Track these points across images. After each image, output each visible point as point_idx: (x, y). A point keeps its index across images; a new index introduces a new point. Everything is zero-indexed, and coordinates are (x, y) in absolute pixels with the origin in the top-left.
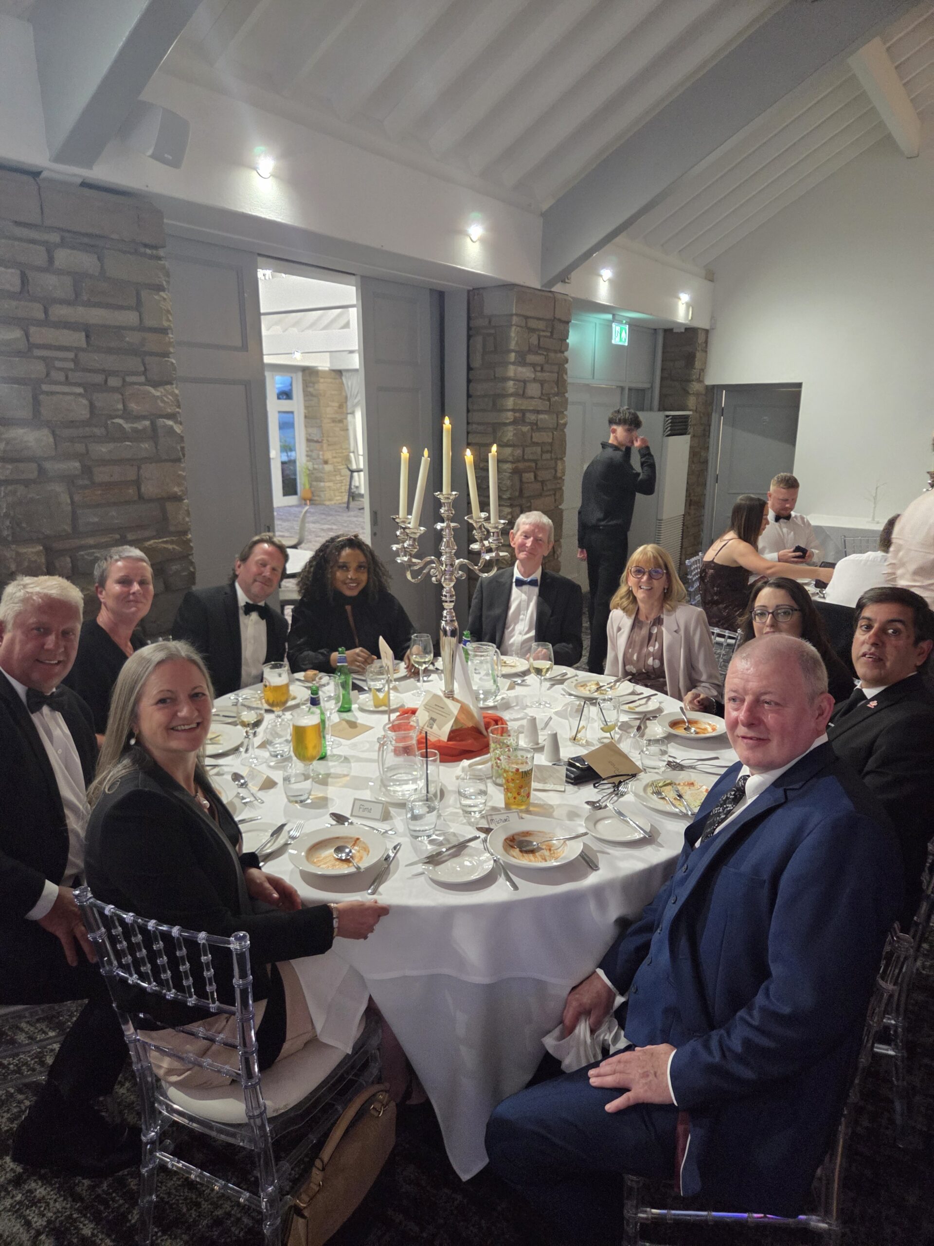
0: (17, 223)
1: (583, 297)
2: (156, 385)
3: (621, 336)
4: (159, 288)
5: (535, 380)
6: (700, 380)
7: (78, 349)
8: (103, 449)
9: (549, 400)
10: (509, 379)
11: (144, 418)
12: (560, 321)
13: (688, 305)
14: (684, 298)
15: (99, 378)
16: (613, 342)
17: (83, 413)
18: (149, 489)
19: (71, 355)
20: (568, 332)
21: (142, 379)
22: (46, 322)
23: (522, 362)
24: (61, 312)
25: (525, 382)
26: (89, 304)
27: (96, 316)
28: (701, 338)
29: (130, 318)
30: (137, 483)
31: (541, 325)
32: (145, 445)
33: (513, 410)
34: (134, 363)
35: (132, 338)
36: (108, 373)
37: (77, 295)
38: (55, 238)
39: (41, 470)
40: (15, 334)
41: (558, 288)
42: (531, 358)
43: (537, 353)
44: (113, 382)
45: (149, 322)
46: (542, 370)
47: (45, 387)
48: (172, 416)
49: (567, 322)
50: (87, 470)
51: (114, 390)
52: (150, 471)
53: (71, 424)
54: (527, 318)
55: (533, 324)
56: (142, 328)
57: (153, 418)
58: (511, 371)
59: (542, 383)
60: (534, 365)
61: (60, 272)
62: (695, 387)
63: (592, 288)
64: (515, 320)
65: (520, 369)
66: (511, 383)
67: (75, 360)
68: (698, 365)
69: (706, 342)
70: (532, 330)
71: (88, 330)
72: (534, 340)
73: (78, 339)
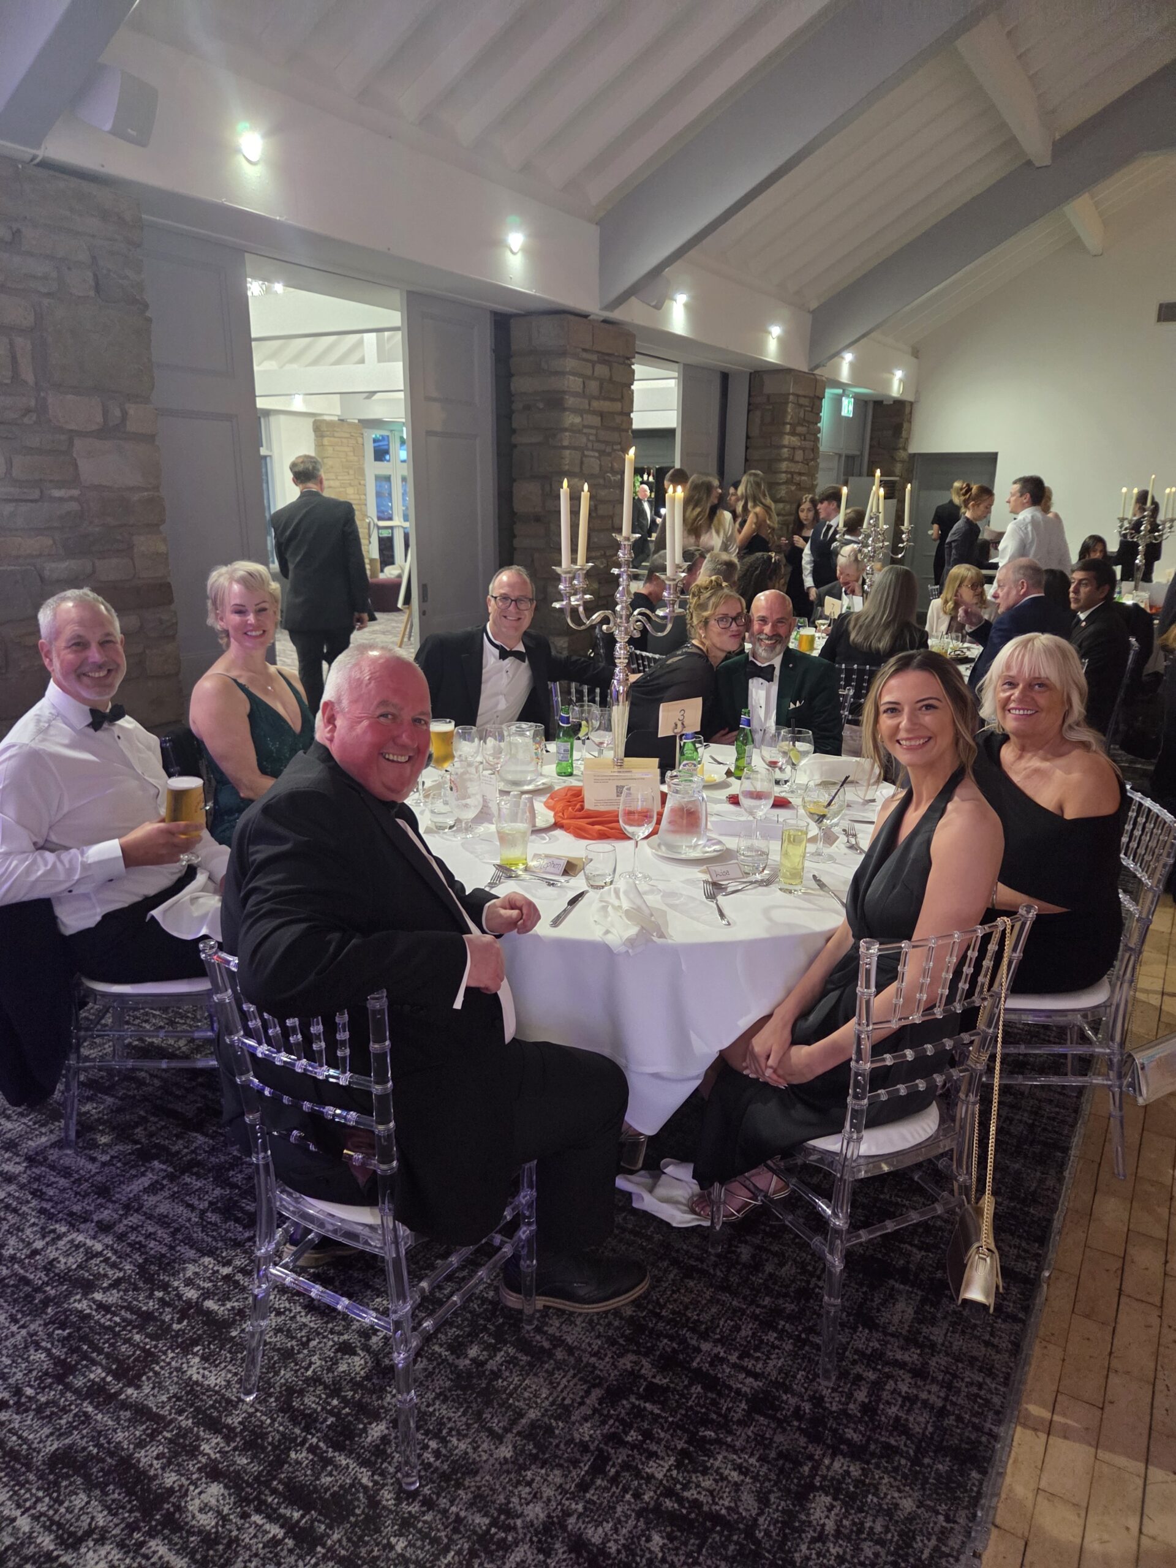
1: (831, 377)
2: (624, 451)
3: (848, 408)
4: (630, 386)
5: (800, 448)
6: (905, 449)
8: (602, 493)
9: (807, 464)
10: (785, 446)
11: (618, 473)
12: (818, 397)
13: (901, 380)
14: (899, 374)
16: (843, 414)
17: (596, 469)
19: (594, 431)
21: (618, 447)
22: (589, 412)
23: (793, 432)
24: (595, 405)
25: (794, 449)
26: (604, 399)
27: (606, 406)
28: (907, 410)
29: (618, 407)
31: (806, 402)
32: (618, 492)
33: (785, 472)
34: (616, 436)
35: (618, 419)
36: (607, 443)
38: (595, 358)
40: (579, 419)
41: (819, 371)
42: (799, 429)
44: (609, 449)
45: (626, 410)
46: (805, 439)
47: (586, 453)
49: (822, 399)
54: (798, 396)
55: (802, 401)
57: (622, 473)
58: (787, 440)
60: (800, 435)
62: (902, 455)
63: (838, 369)
64: (791, 398)
65: (792, 438)
66: (785, 450)
68: (904, 434)
69: (911, 413)
70: (801, 406)
72: (802, 414)
73: (597, 421)
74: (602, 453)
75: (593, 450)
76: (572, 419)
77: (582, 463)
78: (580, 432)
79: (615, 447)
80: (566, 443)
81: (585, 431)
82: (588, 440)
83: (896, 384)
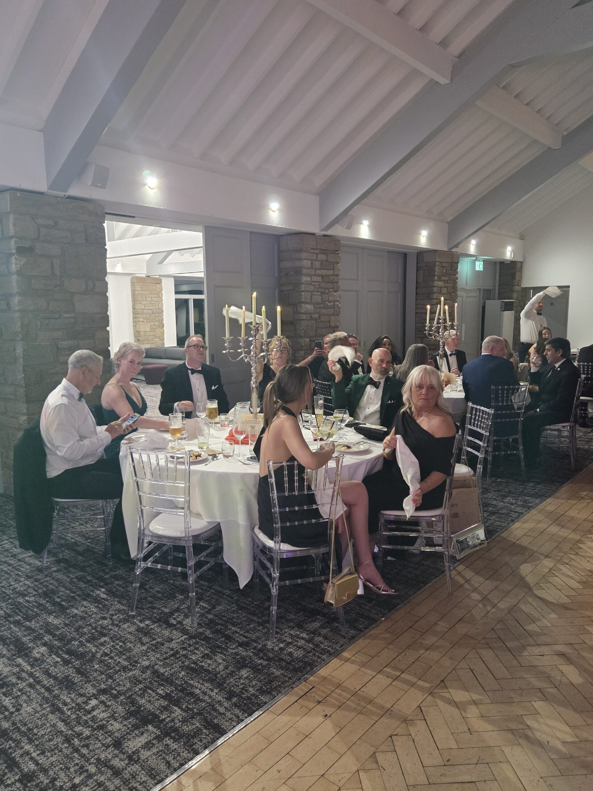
0: (312, 249)
1: (464, 252)
2: (335, 292)
3: (479, 266)
4: (338, 263)
5: (445, 287)
6: (519, 286)
7: (320, 282)
8: (323, 311)
9: (450, 295)
10: (435, 286)
11: (332, 302)
12: (455, 263)
13: (511, 251)
14: (509, 249)
15: (323, 290)
16: (476, 269)
17: (319, 300)
18: (332, 324)
19: (318, 284)
20: (458, 267)
21: (332, 290)
22: (315, 275)
23: (439, 280)
24: (318, 272)
25: (441, 287)
26: (324, 269)
27: (324, 272)
28: (519, 266)
29: (331, 272)
30: (329, 322)
31: (447, 265)
32: (332, 310)
34: (331, 285)
35: (331, 278)
36: (325, 289)
37: (321, 266)
38: (318, 252)
39: (311, 317)
40: (309, 279)
41: (454, 250)
42: (443, 278)
43: (445, 276)
44: (326, 291)
45: (336, 273)
46: (447, 283)
47: (314, 293)
48: (338, 301)
49: (458, 263)
50: (319, 317)
51: (327, 294)
52: (332, 318)
53: (318, 304)
54: (442, 262)
55: (444, 265)
56: (334, 275)
57: (334, 302)
58: (436, 283)
59: (447, 288)
60: (444, 281)
61: (319, 261)
62: (516, 289)
63: (468, 248)
64: (437, 263)
65: (439, 283)
66: (435, 288)
67: (319, 285)
68: (517, 278)
69: (521, 267)
70: (444, 267)
71: (322, 276)
72: (445, 271)
73: (320, 279)
74: (323, 293)
75: (317, 292)
76: (305, 279)
77: (311, 298)
78: (310, 284)
79: (330, 290)
80: (303, 289)
81: (313, 283)
82: (315, 287)
83: (508, 253)
